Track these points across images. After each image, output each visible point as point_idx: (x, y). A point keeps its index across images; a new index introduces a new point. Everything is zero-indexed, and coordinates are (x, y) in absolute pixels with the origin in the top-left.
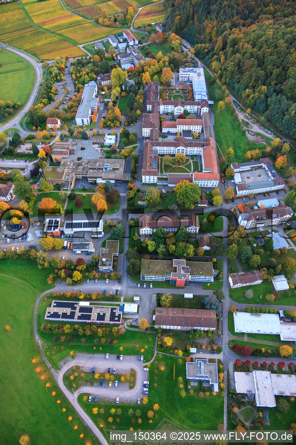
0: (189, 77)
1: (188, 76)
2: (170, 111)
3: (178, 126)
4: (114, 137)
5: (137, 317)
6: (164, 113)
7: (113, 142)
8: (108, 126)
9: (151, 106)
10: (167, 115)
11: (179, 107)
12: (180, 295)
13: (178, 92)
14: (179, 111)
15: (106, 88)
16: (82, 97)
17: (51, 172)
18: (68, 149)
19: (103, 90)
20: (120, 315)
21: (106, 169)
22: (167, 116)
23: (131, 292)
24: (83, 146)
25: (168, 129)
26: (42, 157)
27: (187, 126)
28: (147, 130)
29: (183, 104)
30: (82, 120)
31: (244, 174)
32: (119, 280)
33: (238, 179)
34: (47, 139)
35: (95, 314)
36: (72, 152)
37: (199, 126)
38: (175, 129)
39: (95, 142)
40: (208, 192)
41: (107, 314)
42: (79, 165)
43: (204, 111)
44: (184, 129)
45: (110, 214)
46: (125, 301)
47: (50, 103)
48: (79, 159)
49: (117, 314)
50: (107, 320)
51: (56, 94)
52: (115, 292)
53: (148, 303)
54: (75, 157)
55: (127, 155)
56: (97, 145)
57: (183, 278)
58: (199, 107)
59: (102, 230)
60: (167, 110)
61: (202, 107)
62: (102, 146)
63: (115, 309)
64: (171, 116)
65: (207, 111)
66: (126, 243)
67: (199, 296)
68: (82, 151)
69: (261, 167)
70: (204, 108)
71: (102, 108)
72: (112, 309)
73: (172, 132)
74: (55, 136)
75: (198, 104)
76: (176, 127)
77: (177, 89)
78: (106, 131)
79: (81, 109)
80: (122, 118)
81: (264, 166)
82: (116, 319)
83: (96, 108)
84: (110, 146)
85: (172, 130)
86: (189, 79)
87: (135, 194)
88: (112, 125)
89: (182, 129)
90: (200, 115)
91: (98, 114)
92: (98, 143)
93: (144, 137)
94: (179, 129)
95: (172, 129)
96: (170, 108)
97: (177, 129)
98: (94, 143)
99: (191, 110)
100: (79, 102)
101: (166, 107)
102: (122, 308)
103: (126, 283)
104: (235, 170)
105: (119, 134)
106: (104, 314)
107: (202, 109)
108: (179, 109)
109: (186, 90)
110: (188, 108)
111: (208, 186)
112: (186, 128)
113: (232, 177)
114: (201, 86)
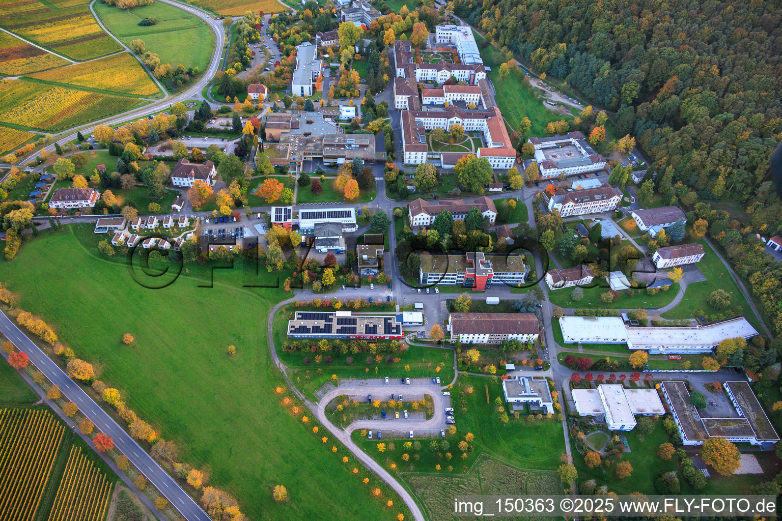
0: (450, 37)
1: (449, 35)
2: (429, 78)
3: (445, 94)
4: (353, 109)
5: (422, 329)
6: (420, 81)
7: (352, 114)
8: (341, 96)
9: (403, 70)
10: (427, 83)
11: (444, 72)
12: (480, 301)
13: (437, 56)
14: (444, 77)
15: (330, 50)
16: (297, 60)
17: (269, 149)
18: (288, 121)
19: (325, 53)
20: (398, 327)
21: (350, 145)
22: (426, 85)
23: (408, 299)
24: (309, 119)
25: (431, 98)
26: (248, 133)
27: (459, 94)
28: (402, 98)
29: (449, 68)
30: (302, 88)
31: (548, 152)
32: (389, 285)
33: (540, 156)
34: (251, 112)
35: (362, 325)
36: (295, 126)
37: (476, 95)
38: (441, 98)
39: (326, 114)
40: (500, 174)
41: (380, 326)
42: (308, 142)
43: (480, 78)
44: (455, 99)
45: (363, 202)
46: (402, 310)
47: (245, 70)
48: (306, 134)
49: (394, 325)
50: (381, 332)
51: (253, 59)
52: (385, 300)
53: (435, 312)
54: (300, 132)
55: (377, 129)
56: (329, 120)
58: (473, 72)
59: (355, 222)
60: (426, 77)
61: (477, 72)
62: (337, 119)
63: (390, 319)
64: (433, 85)
65: (484, 78)
66: (393, 238)
67: (508, 301)
68: (308, 125)
69: (569, 144)
70: (479, 73)
71: (327, 75)
72: (386, 320)
73: (437, 103)
74: (261, 109)
75: (469, 68)
76: (443, 96)
77: (436, 52)
78: (340, 103)
79: (297, 74)
80: (361, 87)
81: (573, 141)
82: (394, 331)
83: (319, 74)
84: (349, 120)
85: (438, 100)
86: (450, 40)
87: (397, 177)
88: (348, 94)
89: (451, 99)
90: (473, 83)
91: (323, 82)
92: (331, 117)
93: (397, 109)
94: (448, 98)
95: (438, 98)
96: (430, 74)
97: (445, 98)
98: (325, 117)
99: (460, 77)
100: (293, 66)
101: (425, 71)
102: (400, 318)
103: (400, 288)
104: (537, 146)
105: (359, 106)
106: (375, 326)
107: (477, 74)
108: (444, 74)
109: (448, 54)
110: (456, 73)
111: (499, 168)
112: (457, 97)
113: (532, 155)
114: (471, 47)
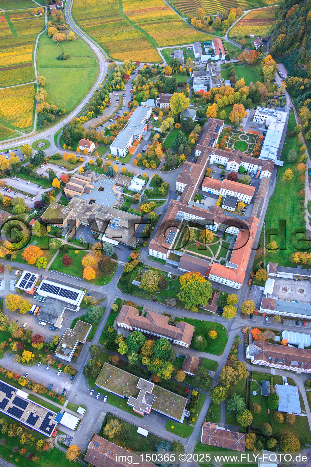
0: (265, 120)
1: (264, 118)
2: (222, 163)
3: (221, 189)
4: (143, 182)
5: (72, 434)
6: (215, 164)
7: (139, 188)
8: (143, 164)
9: (200, 152)
10: (218, 167)
11: (234, 163)
12: (133, 425)
13: (244, 137)
14: (233, 167)
15: (161, 113)
16: (129, 120)
17: (55, 210)
18: (84, 185)
19: (157, 114)
20: (53, 425)
21: (115, 224)
22: (217, 169)
23: (80, 398)
24: (102, 186)
25: (209, 189)
26: (56, 187)
27: (233, 192)
28: (181, 185)
29: (241, 159)
30: (118, 150)
31: (282, 282)
32: (73, 376)
33: (269, 288)
34: (73, 163)
35: (28, 412)
36: (87, 191)
37: (248, 196)
38: (217, 191)
39: (119, 182)
40: (224, 294)
41: (41, 418)
42: (89, 210)
43: (265, 175)
44: (229, 194)
45: (97, 284)
46: (68, 407)
47: (96, 117)
48: (92, 201)
49: (50, 424)
50: (37, 427)
51: (108, 106)
52: (61, 391)
53: (92, 421)
54: (88, 198)
55: (147, 211)
56: (120, 188)
57: (141, 409)
58: (260, 168)
59: (79, 305)
60: (219, 161)
61: (263, 169)
62: (126, 190)
63: (52, 415)
64: (222, 170)
65: (269, 176)
66: (100, 329)
67: (156, 437)
68: (99, 192)
70: (265, 171)
71: (146, 139)
72: (49, 414)
73: (214, 193)
74: (82, 162)
75: (260, 164)
76: (219, 189)
77: (246, 132)
78: (138, 171)
79: (121, 135)
80: (162, 157)
82: (48, 429)
83: (139, 137)
84: (134, 193)
85: (214, 192)
86: (264, 123)
87: (134, 269)
88: (147, 165)
89: (226, 193)
90: (259, 177)
91: (139, 145)
92: (122, 186)
93: (177, 191)
94: (223, 192)
95: (215, 190)
96: (223, 160)
97: (221, 192)
98: (117, 184)
99: (249, 169)
100: (124, 124)
101: (219, 157)
102: (59, 418)
103: (79, 384)
104: (270, 274)
105: (151, 179)
106: (38, 417)
107: (263, 172)
109: (255, 137)
110: (246, 166)
111: (227, 285)
112: (232, 194)
113: (262, 283)
114: (275, 138)
